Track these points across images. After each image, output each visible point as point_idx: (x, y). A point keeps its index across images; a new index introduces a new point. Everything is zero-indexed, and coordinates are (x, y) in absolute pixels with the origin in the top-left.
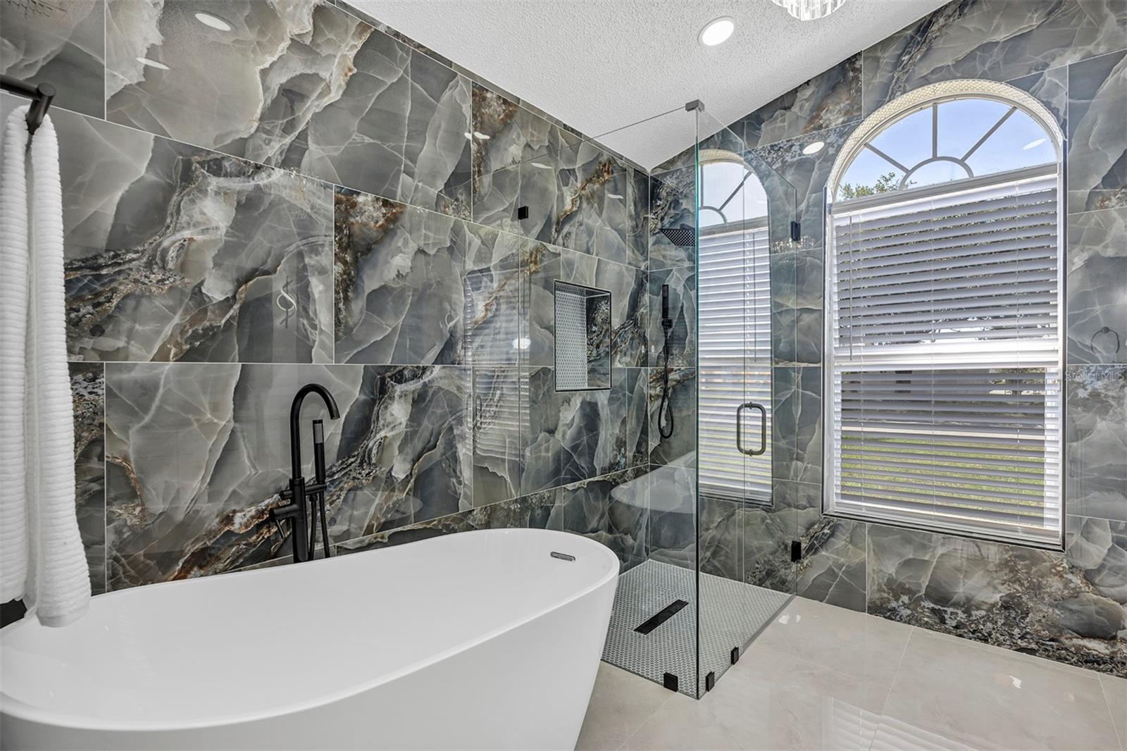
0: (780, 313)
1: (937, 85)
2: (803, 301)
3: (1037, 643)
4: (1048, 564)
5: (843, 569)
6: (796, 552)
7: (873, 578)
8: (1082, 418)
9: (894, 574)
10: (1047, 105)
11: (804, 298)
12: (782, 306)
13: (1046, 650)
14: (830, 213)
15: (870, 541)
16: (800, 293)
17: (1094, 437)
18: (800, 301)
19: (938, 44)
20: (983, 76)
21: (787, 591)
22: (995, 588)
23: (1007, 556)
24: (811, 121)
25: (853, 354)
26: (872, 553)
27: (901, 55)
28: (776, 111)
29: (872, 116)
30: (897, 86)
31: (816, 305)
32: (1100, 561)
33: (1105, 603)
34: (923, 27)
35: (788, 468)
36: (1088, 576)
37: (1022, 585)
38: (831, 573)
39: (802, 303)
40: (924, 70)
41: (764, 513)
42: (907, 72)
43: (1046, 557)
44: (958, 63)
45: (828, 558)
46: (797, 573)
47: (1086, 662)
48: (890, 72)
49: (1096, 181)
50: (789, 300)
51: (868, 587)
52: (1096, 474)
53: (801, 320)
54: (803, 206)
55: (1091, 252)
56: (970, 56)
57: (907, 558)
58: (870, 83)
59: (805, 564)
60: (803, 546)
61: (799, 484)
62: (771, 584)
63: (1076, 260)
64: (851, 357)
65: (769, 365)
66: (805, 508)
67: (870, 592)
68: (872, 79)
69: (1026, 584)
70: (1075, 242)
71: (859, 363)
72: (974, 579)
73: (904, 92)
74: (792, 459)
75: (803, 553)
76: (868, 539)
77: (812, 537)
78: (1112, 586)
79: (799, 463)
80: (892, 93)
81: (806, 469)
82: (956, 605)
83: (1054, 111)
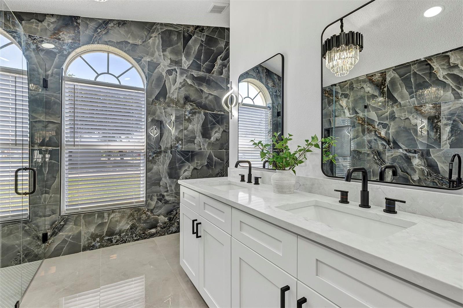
0: (36, 122)
1: (110, 47)
2: (49, 118)
3: (139, 236)
4: (142, 211)
5: (71, 237)
6: (45, 238)
7: (85, 236)
8: (151, 165)
9: (94, 232)
10: (143, 70)
11: (50, 116)
12: (36, 118)
13: (142, 237)
14: (64, 80)
15: (83, 221)
16: (46, 114)
17: (153, 171)
18: (47, 117)
19: (111, 32)
20: (125, 52)
21: (39, 260)
22: (128, 223)
23: (131, 212)
24: (54, 34)
25: (75, 144)
26: (84, 226)
27: (97, 28)
28: (32, 19)
29: (85, 46)
30: (95, 39)
31: (57, 120)
32: (154, 206)
33: (155, 218)
34: (106, 22)
35: (40, 198)
36: (152, 211)
37: (135, 220)
38: (64, 241)
39: (49, 119)
40: (105, 38)
41: (24, 225)
42: (100, 36)
43: (142, 209)
44: (117, 43)
45: (63, 235)
46: (45, 249)
47: (151, 236)
48: (93, 32)
49: (154, 97)
50: (41, 116)
51: (82, 241)
52: (153, 181)
53: (48, 127)
54: (49, 72)
55: (153, 117)
56: (121, 42)
57: (99, 223)
58: (84, 32)
59: (50, 242)
60: (49, 234)
61: (47, 205)
62: (28, 260)
63: (149, 119)
64: (74, 145)
65: (28, 148)
66: (50, 215)
67: (83, 242)
68: (85, 31)
69: (137, 219)
70: (149, 114)
71: (78, 148)
72: (122, 223)
73: (98, 43)
74: (42, 194)
75: (49, 237)
76: (82, 221)
77: (54, 228)
78: (157, 212)
79: (47, 195)
80: (94, 41)
81: (51, 197)
82: (116, 234)
83: (144, 73)
